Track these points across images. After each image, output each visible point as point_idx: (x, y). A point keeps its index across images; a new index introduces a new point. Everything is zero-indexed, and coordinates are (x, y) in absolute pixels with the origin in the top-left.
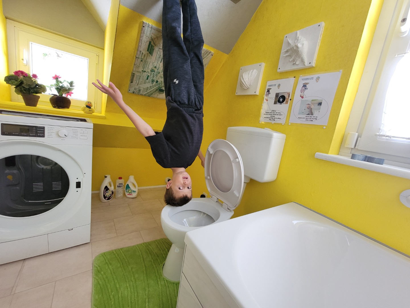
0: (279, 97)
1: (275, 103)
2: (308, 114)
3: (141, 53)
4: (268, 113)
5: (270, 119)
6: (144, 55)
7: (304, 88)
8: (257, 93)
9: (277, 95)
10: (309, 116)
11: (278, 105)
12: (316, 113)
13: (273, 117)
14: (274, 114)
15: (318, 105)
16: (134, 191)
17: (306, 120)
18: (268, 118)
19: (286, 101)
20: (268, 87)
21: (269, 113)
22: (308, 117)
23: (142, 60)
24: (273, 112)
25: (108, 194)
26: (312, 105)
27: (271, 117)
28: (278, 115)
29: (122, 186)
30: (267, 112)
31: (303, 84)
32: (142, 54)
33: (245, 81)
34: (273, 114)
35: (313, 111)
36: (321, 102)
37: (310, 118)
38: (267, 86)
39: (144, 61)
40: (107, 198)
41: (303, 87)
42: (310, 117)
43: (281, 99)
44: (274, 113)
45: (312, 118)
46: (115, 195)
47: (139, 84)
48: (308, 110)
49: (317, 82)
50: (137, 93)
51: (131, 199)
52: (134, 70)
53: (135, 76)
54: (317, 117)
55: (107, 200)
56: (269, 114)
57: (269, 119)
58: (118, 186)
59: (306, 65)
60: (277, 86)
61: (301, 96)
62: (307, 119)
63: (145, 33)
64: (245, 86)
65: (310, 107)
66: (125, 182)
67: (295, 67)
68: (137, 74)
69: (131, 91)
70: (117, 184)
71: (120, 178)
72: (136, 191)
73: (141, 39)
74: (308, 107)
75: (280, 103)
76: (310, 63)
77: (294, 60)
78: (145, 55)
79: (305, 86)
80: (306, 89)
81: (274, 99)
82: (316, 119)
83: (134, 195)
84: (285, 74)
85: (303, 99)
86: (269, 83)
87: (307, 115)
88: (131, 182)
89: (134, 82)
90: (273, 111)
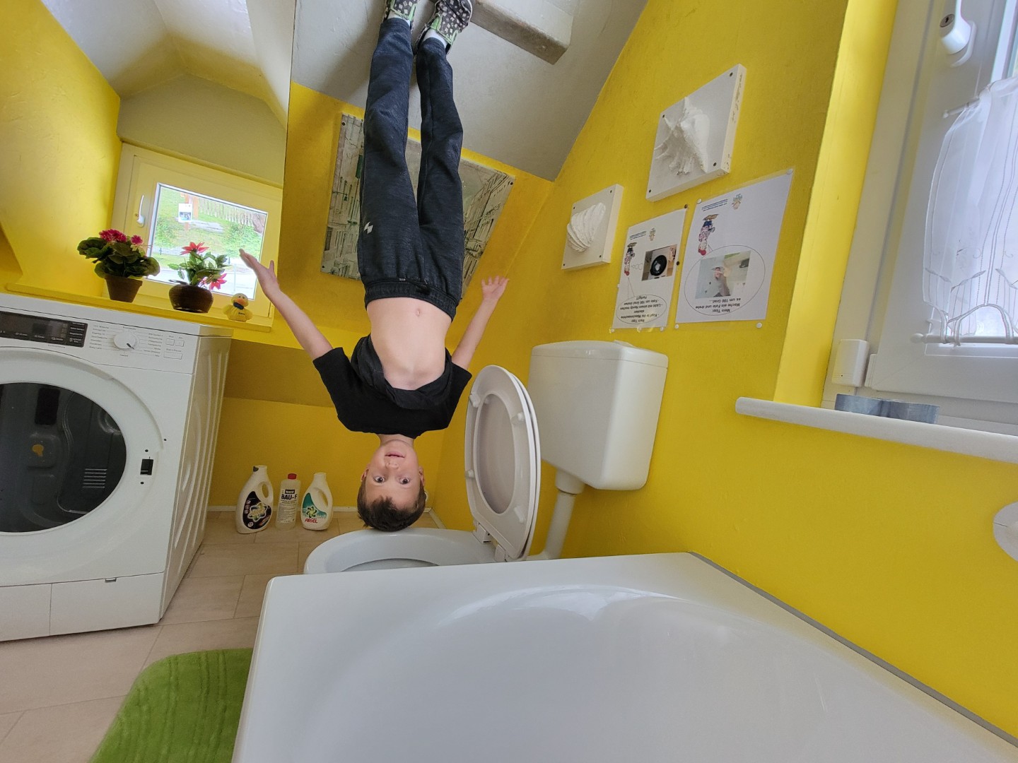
0: (653, 260)
1: (645, 277)
2: (719, 295)
3: (343, 181)
4: (629, 306)
5: (634, 321)
6: (348, 185)
7: (706, 230)
8: (607, 258)
9: (649, 255)
10: (721, 298)
11: (652, 281)
12: (736, 289)
13: (640, 314)
14: (642, 307)
15: (741, 267)
16: (322, 513)
17: (715, 311)
18: (628, 317)
19: (668, 269)
20: (629, 242)
21: (631, 303)
22: (719, 301)
23: (346, 198)
24: (640, 300)
25: (255, 514)
26: (726, 269)
27: (637, 314)
28: (651, 306)
29: (293, 495)
30: (627, 302)
31: (705, 219)
32: (345, 185)
33: (575, 230)
34: (640, 307)
35: (729, 284)
36: (747, 258)
37: (724, 303)
38: (628, 237)
39: (351, 199)
40: (251, 525)
41: (704, 226)
42: (724, 301)
43: (657, 265)
44: (642, 302)
45: (727, 303)
46: (274, 519)
47: (344, 252)
48: (719, 283)
49: (737, 208)
50: (340, 274)
51: (313, 533)
52: (330, 221)
53: (334, 234)
54: (740, 299)
55: (252, 528)
56: (632, 308)
57: (632, 318)
58: (283, 497)
59: (706, 171)
60: (648, 233)
61: (700, 251)
62: (716, 308)
63: (348, 138)
64: (576, 243)
65: (721, 274)
66: (305, 487)
67: (684, 181)
68: (337, 229)
69: (328, 269)
70: (282, 491)
71: (292, 477)
72: (325, 513)
73: (340, 150)
74: (718, 276)
75: (654, 277)
76: (715, 164)
77: (679, 165)
78: (351, 186)
79: (708, 224)
80: (709, 230)
81: (642, 267)
82: (739, 305)
83: (321, 523)
84: (663, 204)
85: (706, 257)
86: (631, 232)
87: (716, 296)
88: (317, 489)
89: (333, 247)
90: (641, 298)
